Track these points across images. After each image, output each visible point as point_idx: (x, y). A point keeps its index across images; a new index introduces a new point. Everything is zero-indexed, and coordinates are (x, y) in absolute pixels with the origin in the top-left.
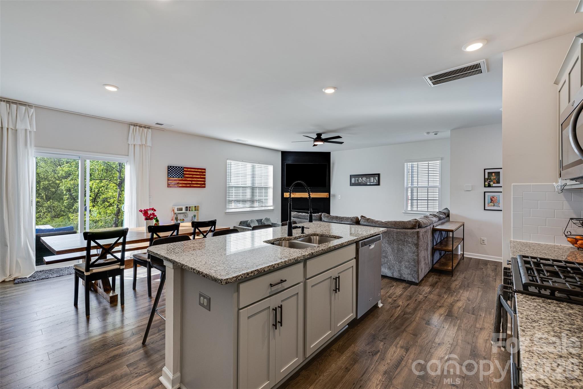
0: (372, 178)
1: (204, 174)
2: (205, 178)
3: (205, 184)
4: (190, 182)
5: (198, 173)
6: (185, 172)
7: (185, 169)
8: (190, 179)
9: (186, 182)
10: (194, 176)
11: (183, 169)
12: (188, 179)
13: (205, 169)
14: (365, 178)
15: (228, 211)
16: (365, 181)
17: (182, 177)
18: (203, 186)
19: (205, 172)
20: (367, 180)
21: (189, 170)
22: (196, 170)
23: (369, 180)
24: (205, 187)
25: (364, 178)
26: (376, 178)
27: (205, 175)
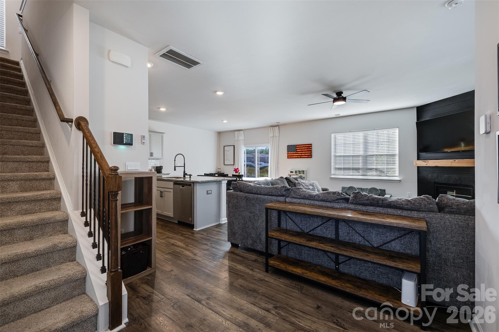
1: (310, 148)
2: (311, 151)
3: (311, 155)
4: (301, 154)
5: (306, 148)
6: (297, 148)
7: (297, 146)
8: (300, 152)
9: (297, 155)
10: (303, 150)
11: (296, 146)
12: (299, 152)
13: (311, 144)
15: (332, 176)
17: (295, 152)
18: (310, 156)
19: (311, 146)
21: (299, 146)
22: (304, 146)
24: (311, 157)
27: (311, 149)
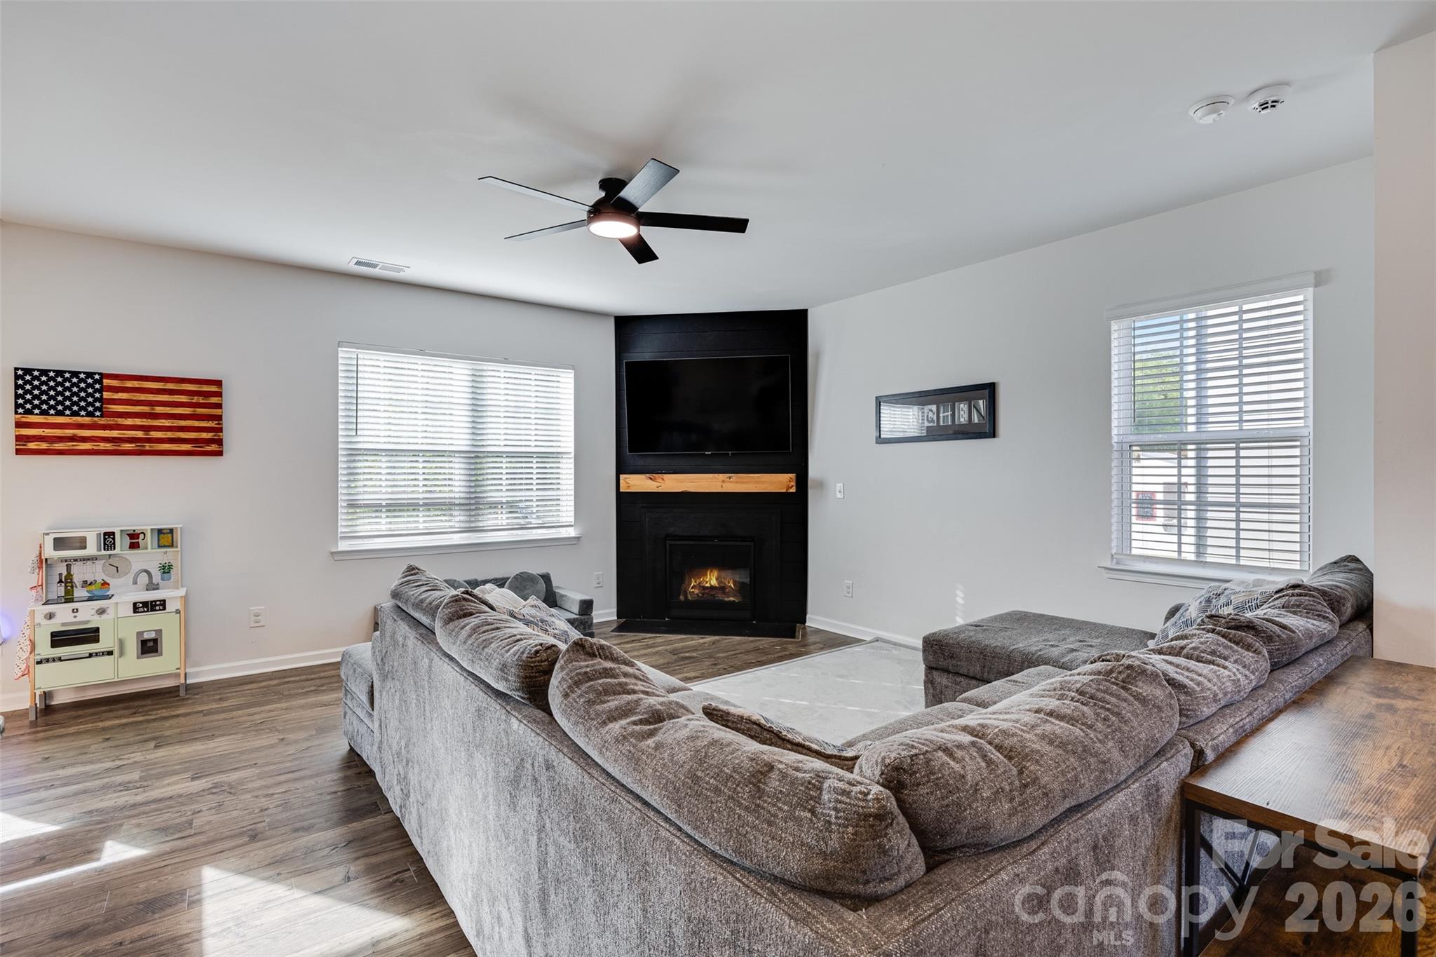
0: (962, 406)
1: (214, 400)
2: (219, 418)
3: (220, 442)
4: (140, 434)
5: (183, 399)
6: (106, 395)
7: (106, 382)
8: (138, 422)
9: (115, 434)
10: (159, 410)
11: (100, 382)
12: (129, 422)
13: (219, 383)
14: (934, 408)
15: (343, 546)
16: (935, 418)
17: (90, 414)
18: (208, 448)
19: (219, 394)
20: (941, 415)
21: (129, 384)
22: (170, 386)
23: (950, 413)
24: (220, 453)
25: (930, 407)
26: (981, 402)
27: (219, 406)
